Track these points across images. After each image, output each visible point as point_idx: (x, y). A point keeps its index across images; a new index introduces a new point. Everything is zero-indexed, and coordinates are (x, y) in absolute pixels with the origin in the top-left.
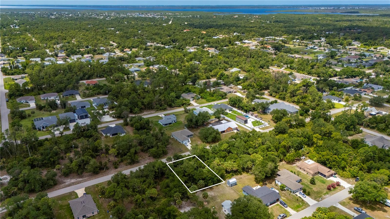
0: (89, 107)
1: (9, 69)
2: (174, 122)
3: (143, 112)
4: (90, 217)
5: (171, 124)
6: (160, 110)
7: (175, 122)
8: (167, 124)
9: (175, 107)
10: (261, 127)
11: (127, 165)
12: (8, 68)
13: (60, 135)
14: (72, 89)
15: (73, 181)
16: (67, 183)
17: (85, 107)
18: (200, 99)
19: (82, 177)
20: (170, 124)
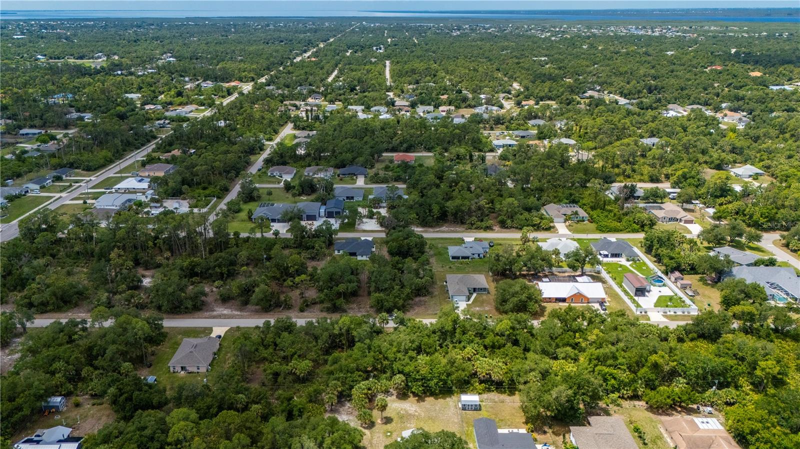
0: (361, 199)
1: (305, 118)
2: (476, 256)
3: (442, 226)
4: (193, 373)
5: (468, 258)
6: (476, 228)
7: (480, 258)
8: (458, 258)
9: (512, 227)
10: (672, 313)
11: (322, 311)
12: (303, 118)
13: (274, 237)
14: (362, 165)
15: (225, 312)
16: (215, 313)
17: (353, 198)
18: (586, 222)
19: (241, 310)
20: (463, 258)
